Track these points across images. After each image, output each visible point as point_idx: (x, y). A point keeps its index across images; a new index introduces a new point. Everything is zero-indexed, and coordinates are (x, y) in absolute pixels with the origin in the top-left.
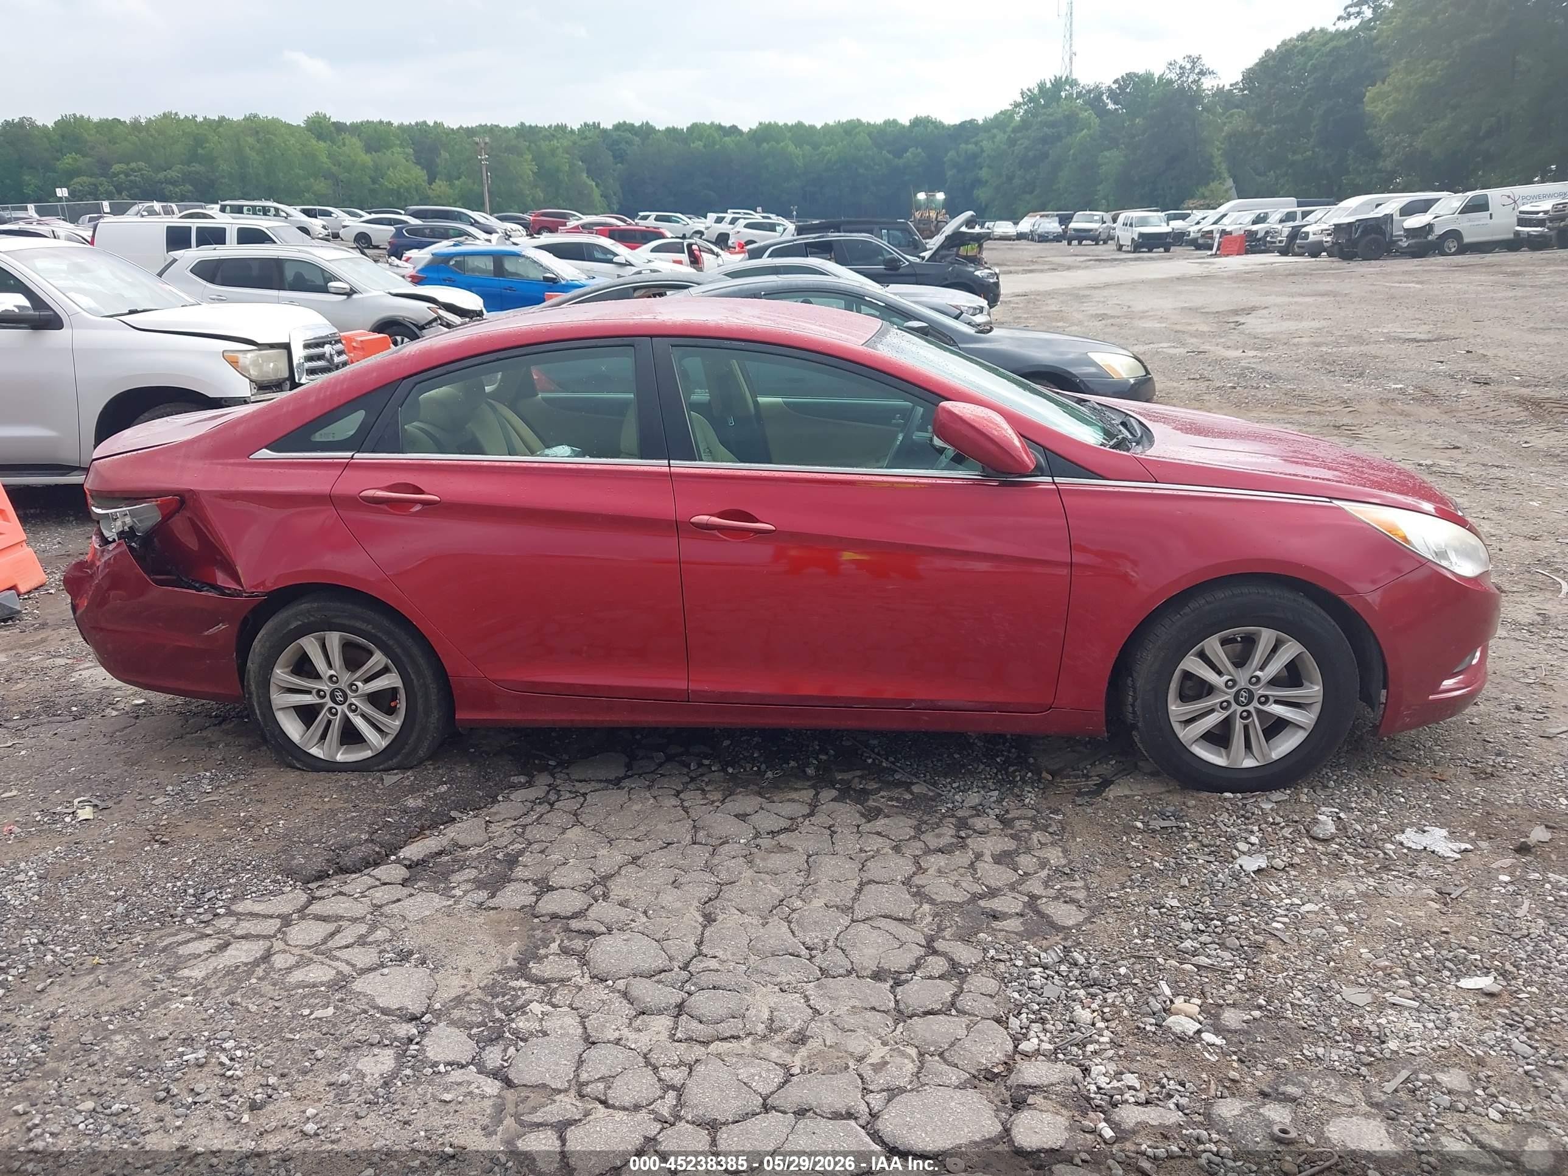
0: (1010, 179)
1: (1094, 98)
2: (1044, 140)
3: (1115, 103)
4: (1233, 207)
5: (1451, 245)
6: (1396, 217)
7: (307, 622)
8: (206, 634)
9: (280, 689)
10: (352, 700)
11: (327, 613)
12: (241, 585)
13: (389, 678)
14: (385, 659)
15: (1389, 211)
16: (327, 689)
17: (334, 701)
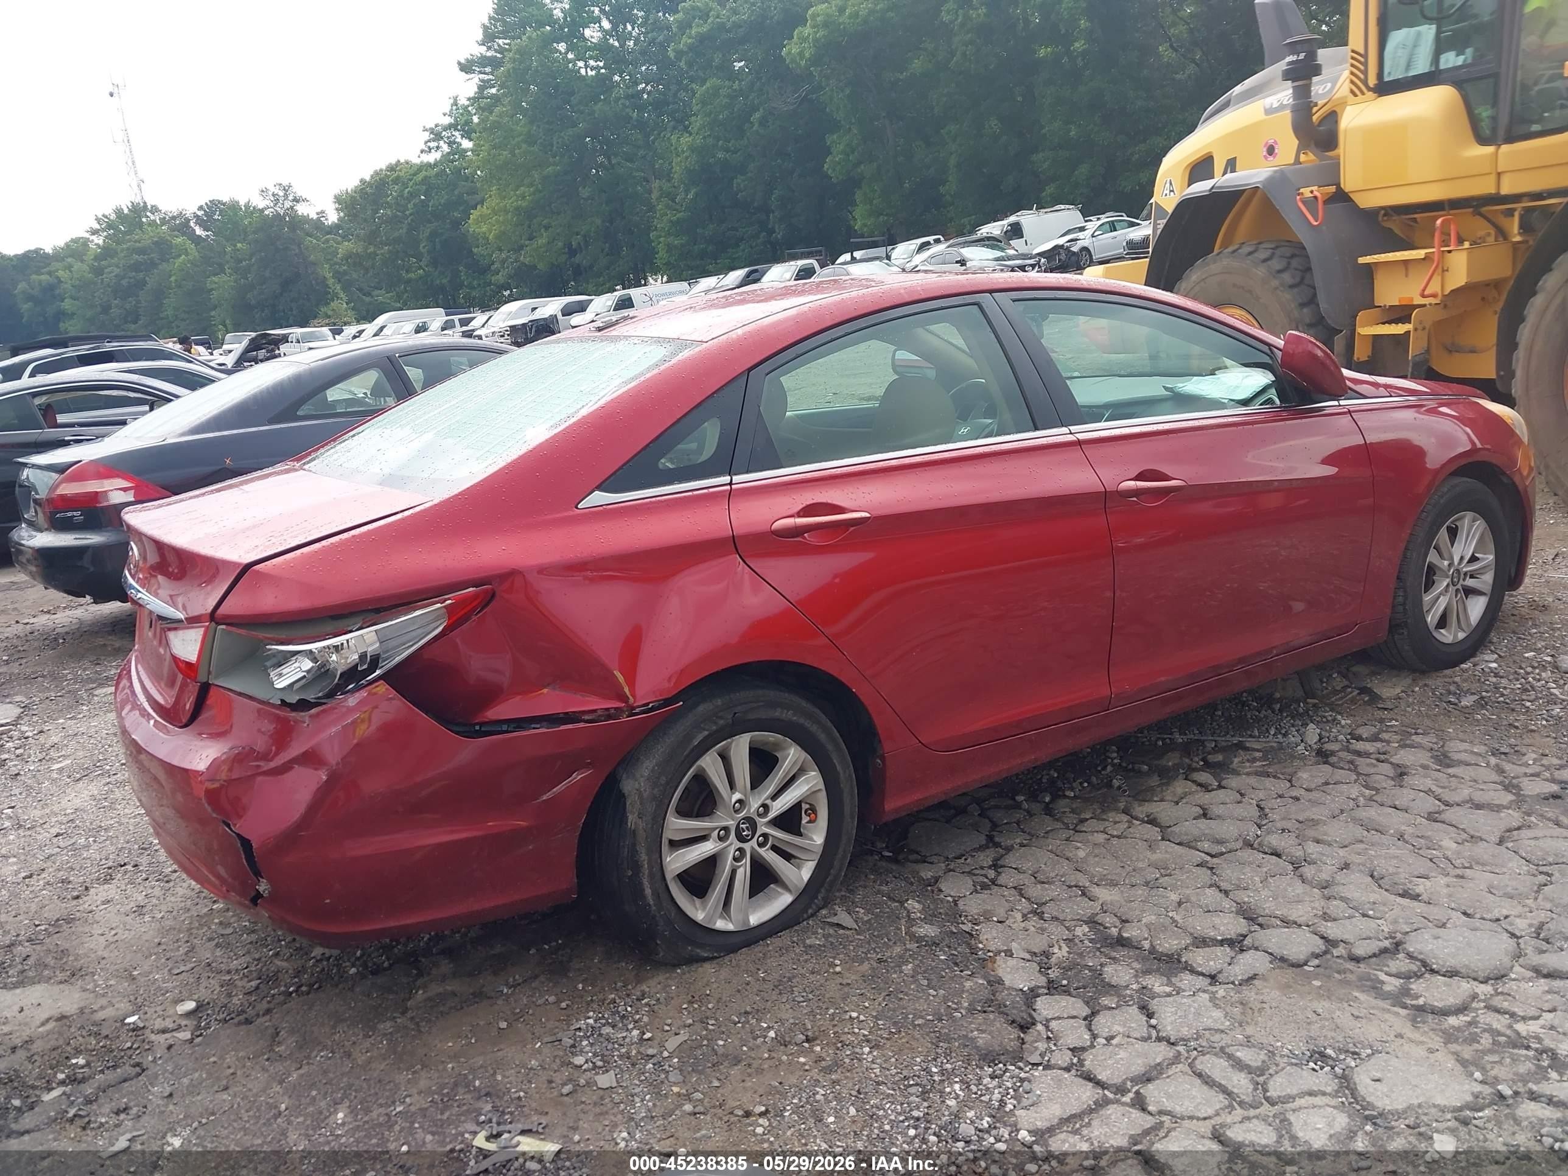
0: (106, 309)
1: (180, 225)
2: (136, 267)
3: (206, 229)
4: (390, 318)
6: (560, 317)
7: (706, 733)
8: (545, 798)
9: (675, 845)
10: (762, 829)
11: (738, 709)
12: (623, 698)
13: (807, 781)
14: (804, 755)
15: (552, 313)
16: (731, 823)
17: (741, 838)
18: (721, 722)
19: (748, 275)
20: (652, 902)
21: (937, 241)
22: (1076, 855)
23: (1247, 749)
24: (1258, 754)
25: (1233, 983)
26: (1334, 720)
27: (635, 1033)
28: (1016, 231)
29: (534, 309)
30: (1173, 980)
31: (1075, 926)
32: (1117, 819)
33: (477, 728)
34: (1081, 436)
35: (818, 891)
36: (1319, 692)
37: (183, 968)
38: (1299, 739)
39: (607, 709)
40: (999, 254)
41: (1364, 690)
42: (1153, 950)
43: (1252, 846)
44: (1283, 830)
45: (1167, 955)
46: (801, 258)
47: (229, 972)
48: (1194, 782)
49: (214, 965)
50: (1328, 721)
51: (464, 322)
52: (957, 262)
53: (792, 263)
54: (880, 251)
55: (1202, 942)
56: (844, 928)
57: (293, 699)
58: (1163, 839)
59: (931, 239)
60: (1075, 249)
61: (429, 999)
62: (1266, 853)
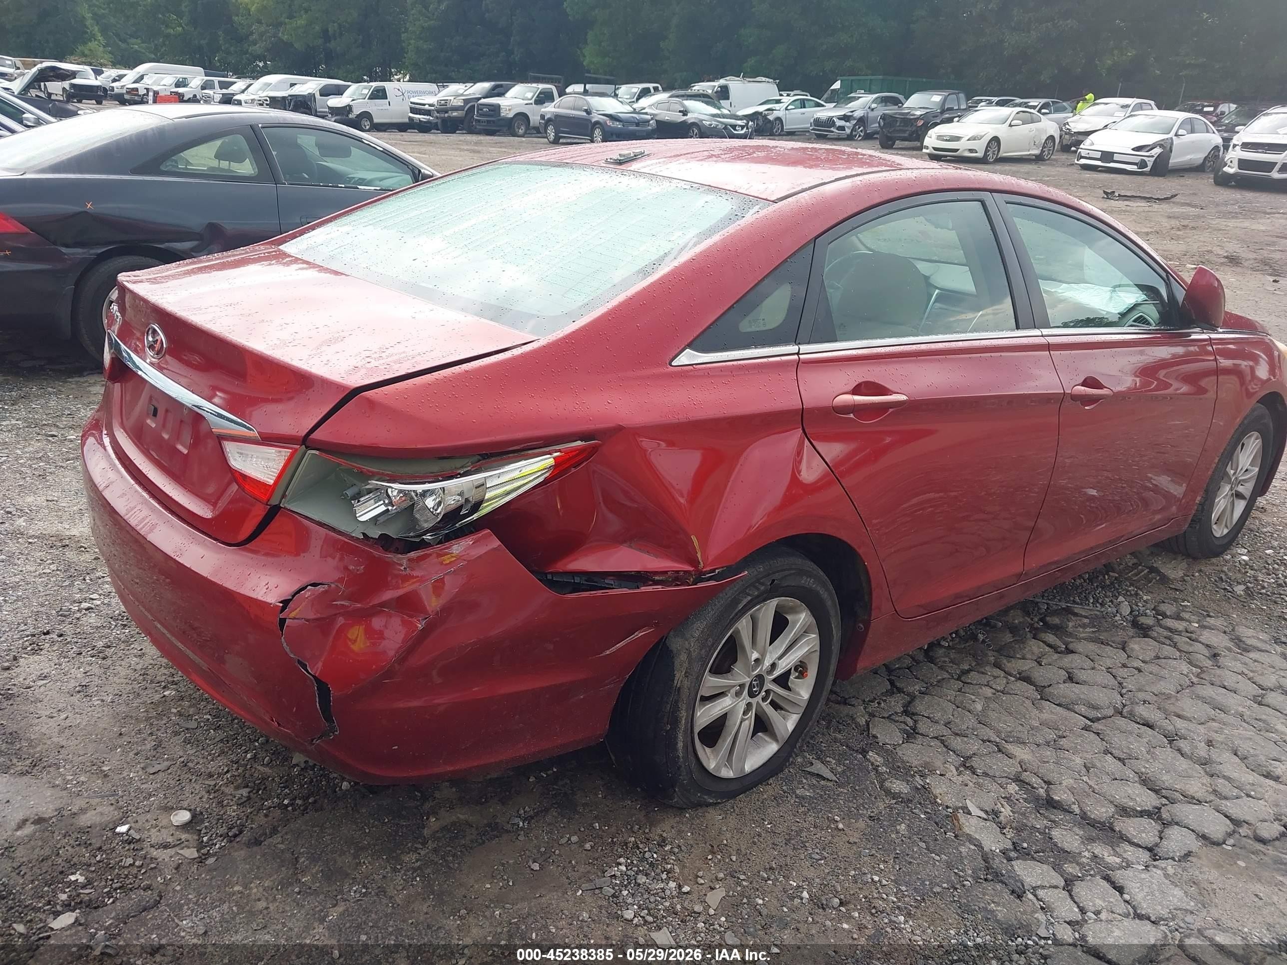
4: (151, 69)
5: (366, 124)
6: (318, 96)
7: (749, 598)
8: (608, 652)
9: (706, 699)
10: (769, 685)
11: (777, 576)
12: (694, 562)
13: (807, 643)
14: (812, 620)
15: (310, 91)
16: (747, 680)
17: (752, 695)
18: (762, 588)
19: (494, 88)
20: (681, 755)
21: (656, 89)
22: (975, 708)
23: (1076, 615)
24: (1086, 621)
25: (1173, 859)
26: (1137, 594)
27: (672, 885)
28: (724, 93)
29: (292, 85)
30: (1118, 849)
31: (1007, 784)
32: (995, 674)
33: (549, 577)
34: (1052, 340)
35: (797, 741)
36: (1116, 566)
37: (157, 768)
38: (1114, 610)
39: (677, 572)
40: (715, 111)
41: (1153, 570)
42: (1084, 816)
43: (1121, 713)
44: (1145, 701)
45: (1099, 822)
46: (542, 82)
47: (210, 775)
48: (1044, 642)
49: (190, 764)
50: (1131, 595)
51: (225, 85)
52: (680, 111)
53: (534, 85)
54: (609, 88)
55: (1125, 811)
56: (824, 779)
57: (375, 533)
58: (1042, 698)
59: (651, 86)
60: (771, 118)
61: (444, 828)
62: (1138, 723)
